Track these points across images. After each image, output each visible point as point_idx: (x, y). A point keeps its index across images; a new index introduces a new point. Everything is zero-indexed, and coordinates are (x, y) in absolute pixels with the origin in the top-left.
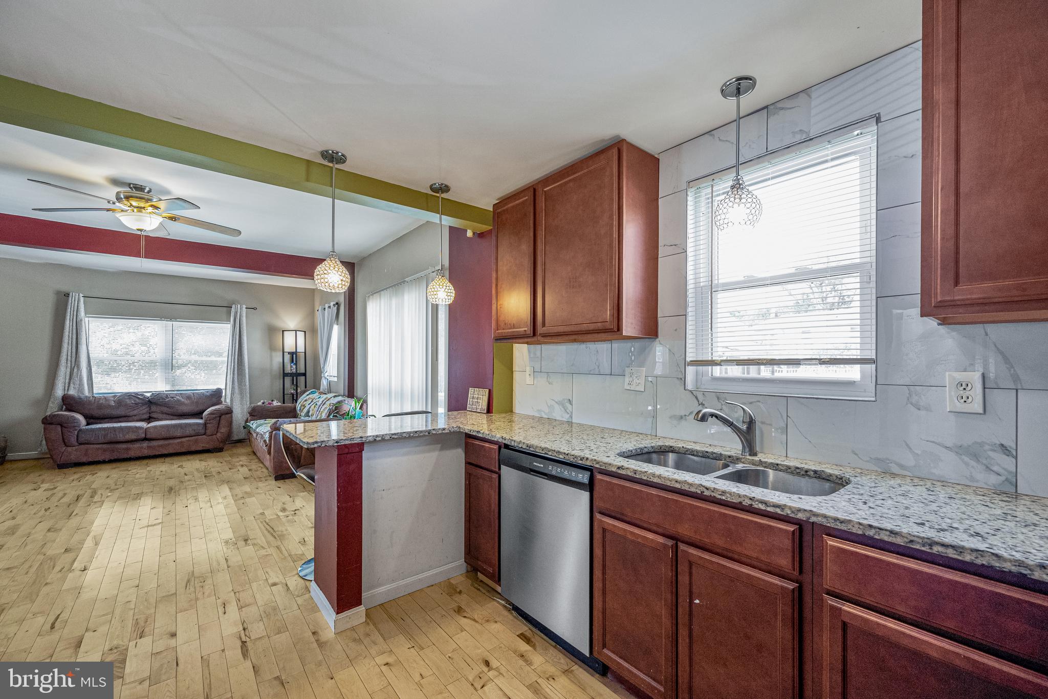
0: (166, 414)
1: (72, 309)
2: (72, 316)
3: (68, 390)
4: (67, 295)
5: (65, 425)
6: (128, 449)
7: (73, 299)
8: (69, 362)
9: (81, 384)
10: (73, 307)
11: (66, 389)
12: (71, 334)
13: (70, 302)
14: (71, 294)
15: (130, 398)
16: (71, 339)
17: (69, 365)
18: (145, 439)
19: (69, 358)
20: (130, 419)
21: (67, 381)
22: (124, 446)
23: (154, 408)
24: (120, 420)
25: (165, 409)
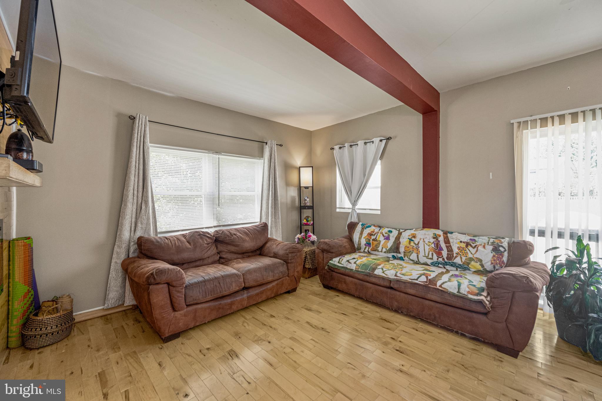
0: (235, 253)
1: (139, 134)
2: (139, 143)
3: (135, 231)
4: (133, 118)
5: (174, 284)
6: (232, 304)
7: (140, 123)
8: (135, 198)
9: (148, 224)
10: (140, 131)
11: (133, 229)
12: (137, 164)
13: (137, 125)
14: (138, 116)
15: (201, 238)
16: (137, 170)
17: (135, 201)
18: (246, 288)
19: (136, 192)
20: (206, 262)
21: (134, 220)
22: (228, 301)
23: (221, 247)
24: (198, 263)
25: (233, 249)
